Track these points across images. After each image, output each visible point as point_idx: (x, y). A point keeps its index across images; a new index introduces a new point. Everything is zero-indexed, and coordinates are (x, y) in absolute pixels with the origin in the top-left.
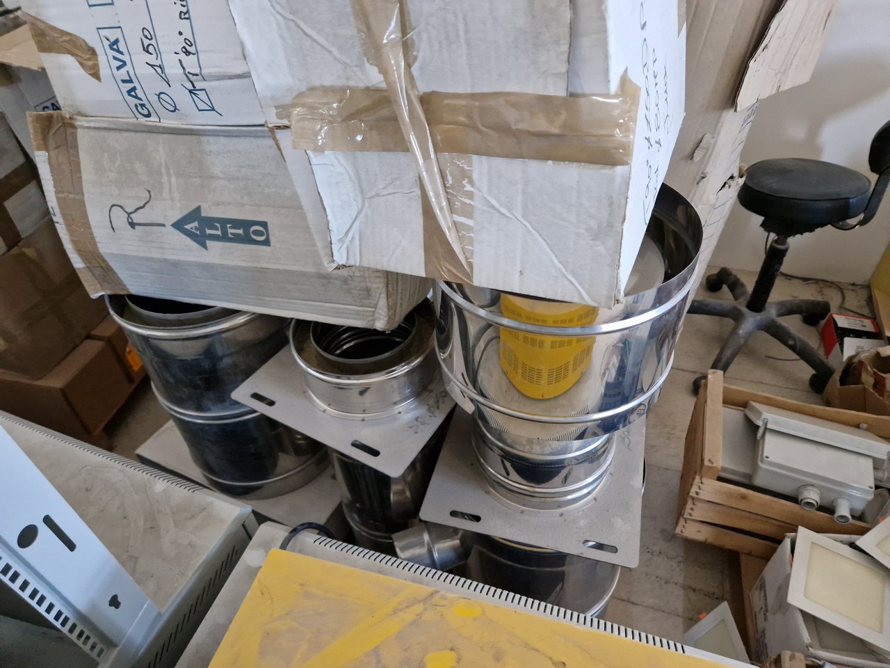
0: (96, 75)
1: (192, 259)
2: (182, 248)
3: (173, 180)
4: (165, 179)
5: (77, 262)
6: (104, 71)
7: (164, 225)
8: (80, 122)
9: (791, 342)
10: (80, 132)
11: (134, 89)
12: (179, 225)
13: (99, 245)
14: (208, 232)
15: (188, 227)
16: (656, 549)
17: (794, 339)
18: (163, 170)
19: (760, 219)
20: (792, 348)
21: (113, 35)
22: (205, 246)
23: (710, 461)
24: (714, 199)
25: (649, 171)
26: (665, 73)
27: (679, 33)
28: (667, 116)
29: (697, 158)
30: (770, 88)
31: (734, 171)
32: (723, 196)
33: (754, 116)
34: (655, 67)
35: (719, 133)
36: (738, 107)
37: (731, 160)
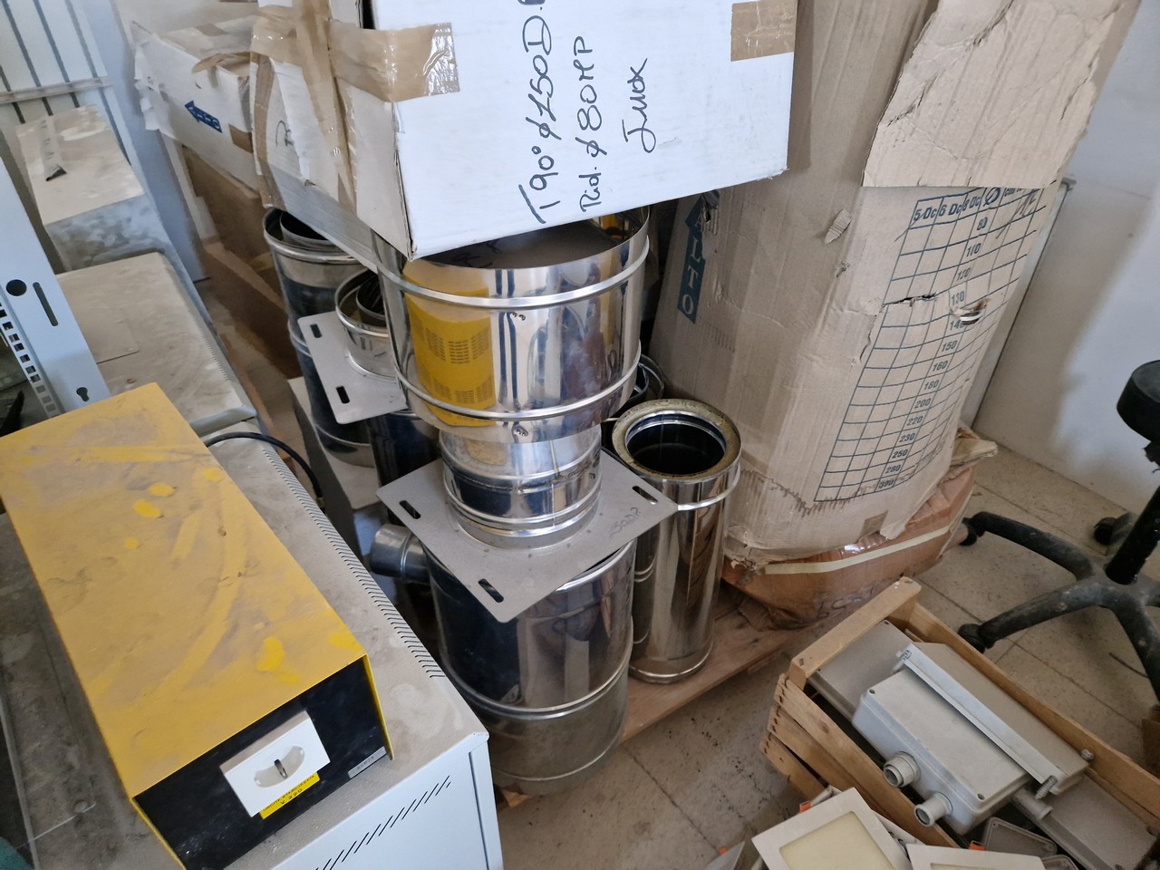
5: (259, 171)
9: (1142, 643)
13: (268, 156)
16: (749, 770)
17: (1149, 640)
19: (1147, 442)
20: (1141, 651)
23: (802, 662)
24: (872, 309)
25: (546, 163)
26: (637, 77)
27: (737, 54)
28: (642, 129)
29: (829, 239)
30: (950, 175)
31: (936, 290)
32: (898, 313)
33: (955, 216)
34: (580, 57)
35: (859, 213)
36: (868, 182)
37: (908, 264)
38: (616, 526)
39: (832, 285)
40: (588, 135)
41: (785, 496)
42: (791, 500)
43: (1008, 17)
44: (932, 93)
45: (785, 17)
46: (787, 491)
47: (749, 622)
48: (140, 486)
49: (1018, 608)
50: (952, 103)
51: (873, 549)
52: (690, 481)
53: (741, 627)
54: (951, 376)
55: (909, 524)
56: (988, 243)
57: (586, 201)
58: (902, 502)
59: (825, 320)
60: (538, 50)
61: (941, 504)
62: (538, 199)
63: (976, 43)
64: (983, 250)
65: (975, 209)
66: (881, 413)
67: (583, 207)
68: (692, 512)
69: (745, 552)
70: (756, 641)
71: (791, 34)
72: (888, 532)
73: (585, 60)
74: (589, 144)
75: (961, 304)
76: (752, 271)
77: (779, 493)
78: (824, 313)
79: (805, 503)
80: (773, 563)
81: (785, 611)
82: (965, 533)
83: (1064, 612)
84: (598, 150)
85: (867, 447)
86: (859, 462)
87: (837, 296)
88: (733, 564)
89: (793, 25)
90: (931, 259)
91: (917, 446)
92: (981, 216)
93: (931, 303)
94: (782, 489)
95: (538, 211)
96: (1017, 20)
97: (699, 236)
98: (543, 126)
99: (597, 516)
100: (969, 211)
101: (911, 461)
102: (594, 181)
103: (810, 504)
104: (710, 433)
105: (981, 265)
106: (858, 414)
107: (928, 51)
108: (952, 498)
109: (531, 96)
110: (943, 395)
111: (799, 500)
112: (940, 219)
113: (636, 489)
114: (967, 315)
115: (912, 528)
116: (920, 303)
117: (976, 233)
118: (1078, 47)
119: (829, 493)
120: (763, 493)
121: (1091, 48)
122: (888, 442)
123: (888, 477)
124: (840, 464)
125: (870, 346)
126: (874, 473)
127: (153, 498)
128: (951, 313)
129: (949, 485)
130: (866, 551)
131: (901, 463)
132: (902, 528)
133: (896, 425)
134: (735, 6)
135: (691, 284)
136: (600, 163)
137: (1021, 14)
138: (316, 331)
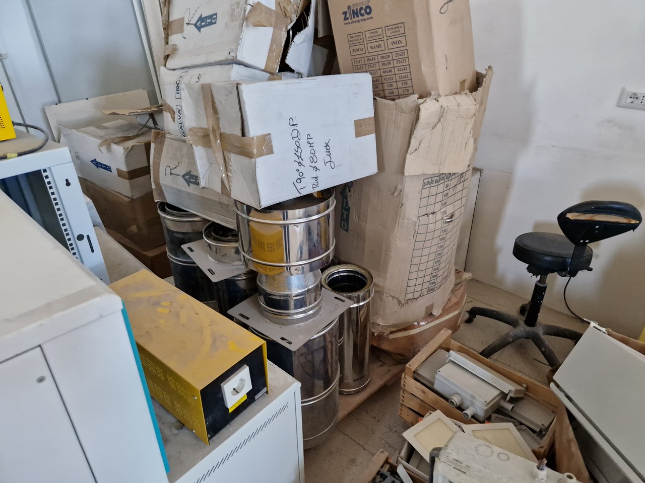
0: (174, 120)
1: (184, 189)
2: (182, 184)
3: (186, 160)
4: (184, 159)
5: (154, 187)
6: (176, 120)
7: (179, 175)
8: (167, 136)
9: (543, 349)
10: (166, 139)
11: (182, 126)
12: (183, 176)
13: (160, 180)
14: (192, 180)
15: (186, 177)
17: (545, 348)
18: (184, 156)
19: (527, 265)
20: (543, 353)
21: (180, 108)
22: (189, 185)
23: (410, 365)
24: (415, 219)
25: (301, 174)
26: (327, 145)
27: (357, 136)
28: (330, 161)
29: (395, 195)
30: (432, 170)
31: (436, 210)
32: (424, 220)
33: (437, 184)
34: (309, 140)
35: (404, 185)
36: (406, 174)
37: (424, 202)
38: (331, 311)
39: (399, 212)
40: (314, 164)
41: (393, 299)
42: (395, 301)
43: (442, 120)
44: (422, 144)
45: (371, 123)
46: (393, 297)
47: (385, 363)
48: (157, 304)
49: (494, 343)
50: (429, 147)
51: (431, 322)
52: (355, 294)
53: (382, 366)
54: (447, 243)
55: (443, 310)
56: (451, 192)
57: (314, 186)
58: (439, 298)
59: (398, 224)
60: (297, 139)
61: (454, 300)
62: (299, 186)
63: (433, 128)
64: (449, 195)
65: (443, 181)
66: (424, 259)
67: (313, 188)
68: (357, 307)
69: (379, 328)
70: (389, 370)
71: (374, 128)
72: (436, 312)
73: (311, 141)
74: (314, 167)
75: (446, 215)
76: (369, 209)
77: (390, 298)
78: (397, 222)
79: (401, 302)
80: (392, 332)
81: (400, 354)
82: (467, 316)
83: (512, 342)
84: (317, 169)
85: (421, 274)
86: (419, 281)
87: (402, 215)
88: (376, 334)
89: (374, 125)
90: (432, 199)
91: (440, 273)
92: (446, 183)
93: (435, 215)
94: (391, 296)
95: (299, 190)
96: (445, 121)
97: (347, 199)
98: (299, 163)
99: (322, 310)
100: (441, 182)
101: (439, 280)
102: (316, 179)
103: (403, 302)
104: (359, 276)
105: (449, 201)
106: (416, 261)
107: (419, 132)
108: (458, 297)
109: (295, 154)
110: (446, 251)
111: (399, 300)
112: (432, 185)
113: (336, 298)
114: (448, 219)
115: (445, 311)
116: (431, 216)
117: (445, 189)
118: (465, 127)
119: (410, 296)
120: (384, 299)
121: (470, 127)
122: (429, 271)
123: (432, 286)
124: (412, 283)
125: (416, 233)
126: (426, 285)
127: (164, 306)
128: (442, 219)
129: (456, 292)
130: (428, 323)
131: (435, 280)
132: (440, 311)
133: (431, 264)
134: (355, 121)
135: (345, 217)
136: (317, 173)
137: (445, 119)
138: (190, 249)
